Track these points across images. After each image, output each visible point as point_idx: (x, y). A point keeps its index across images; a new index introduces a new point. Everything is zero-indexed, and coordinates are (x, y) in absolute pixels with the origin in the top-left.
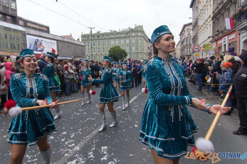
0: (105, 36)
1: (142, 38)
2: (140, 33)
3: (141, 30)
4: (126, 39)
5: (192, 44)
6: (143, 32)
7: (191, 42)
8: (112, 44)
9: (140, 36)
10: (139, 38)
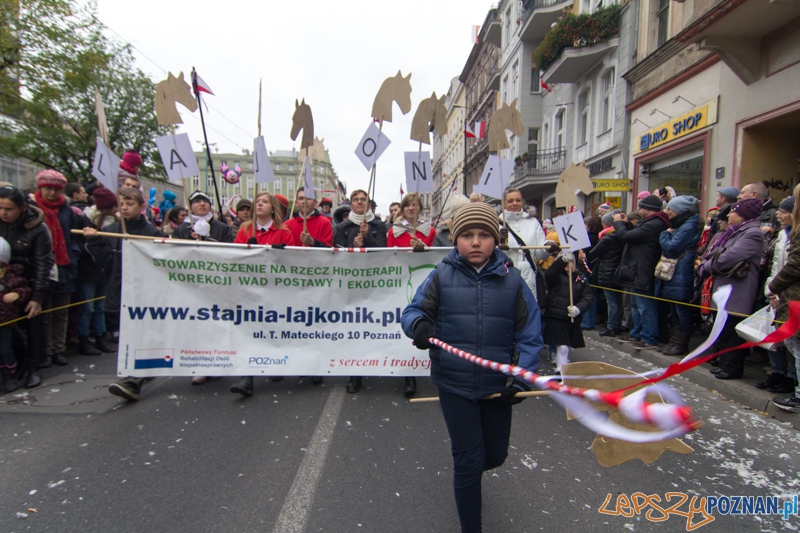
0: (228, 162)
1: (327, 181)
2: (322, 169)
3: (326, 161)
4: (288, 178)
5: (432, 208)
6: (330, 165)
7: (430, 202)
8: (248, 187)
9: (321, 176)
10: (319, 179)
